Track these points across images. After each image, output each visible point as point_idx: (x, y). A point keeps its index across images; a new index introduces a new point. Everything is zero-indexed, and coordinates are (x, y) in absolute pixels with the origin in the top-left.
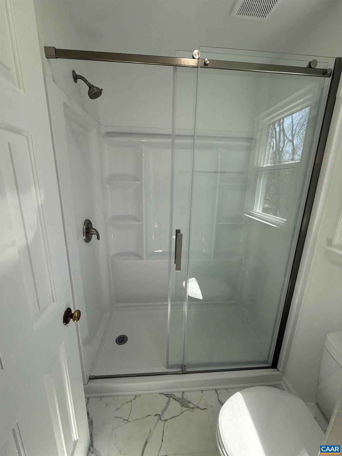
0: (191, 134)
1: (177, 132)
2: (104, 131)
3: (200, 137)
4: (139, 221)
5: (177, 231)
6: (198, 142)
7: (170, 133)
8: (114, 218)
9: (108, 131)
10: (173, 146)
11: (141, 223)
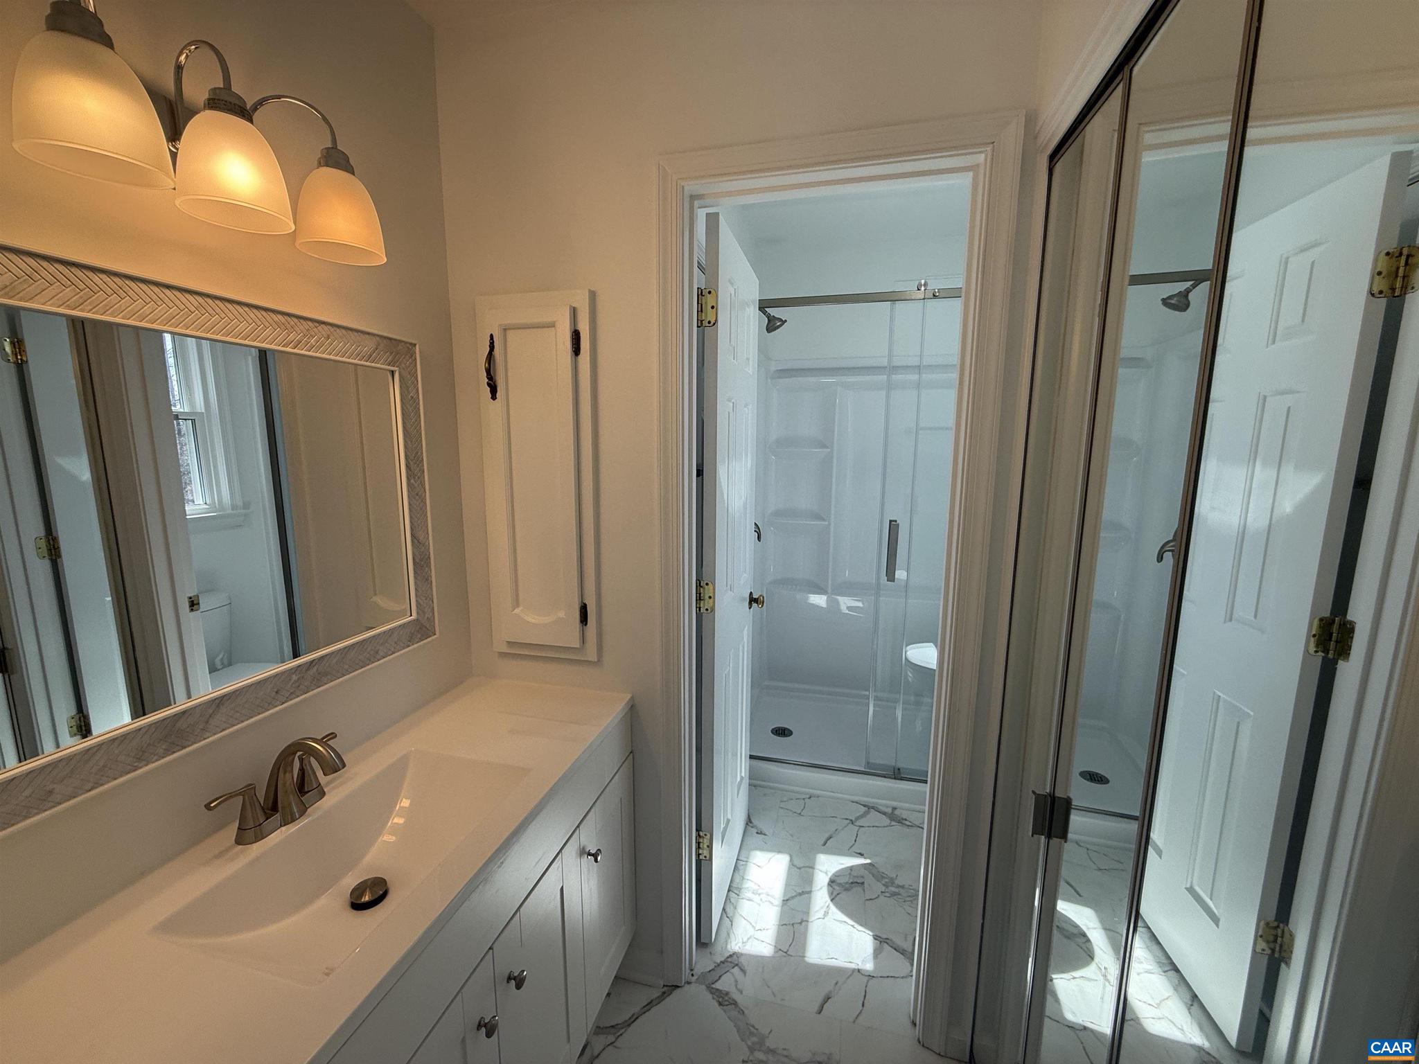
0: (917, 364)
1: (897, 362)
2: (773, 368)
3: (930, 367)
4: (824, 520)
5: (891, 521)
6: (926, 377)
7: (886, 364)
8: (778, 513)
9: (779, 368)
10: (890, 387)
11: (827, 523)
